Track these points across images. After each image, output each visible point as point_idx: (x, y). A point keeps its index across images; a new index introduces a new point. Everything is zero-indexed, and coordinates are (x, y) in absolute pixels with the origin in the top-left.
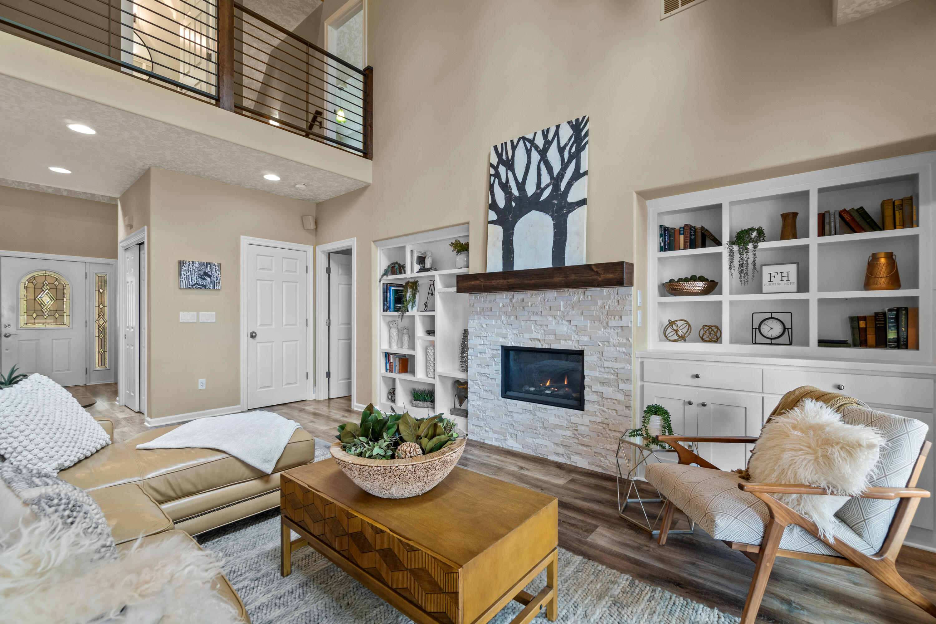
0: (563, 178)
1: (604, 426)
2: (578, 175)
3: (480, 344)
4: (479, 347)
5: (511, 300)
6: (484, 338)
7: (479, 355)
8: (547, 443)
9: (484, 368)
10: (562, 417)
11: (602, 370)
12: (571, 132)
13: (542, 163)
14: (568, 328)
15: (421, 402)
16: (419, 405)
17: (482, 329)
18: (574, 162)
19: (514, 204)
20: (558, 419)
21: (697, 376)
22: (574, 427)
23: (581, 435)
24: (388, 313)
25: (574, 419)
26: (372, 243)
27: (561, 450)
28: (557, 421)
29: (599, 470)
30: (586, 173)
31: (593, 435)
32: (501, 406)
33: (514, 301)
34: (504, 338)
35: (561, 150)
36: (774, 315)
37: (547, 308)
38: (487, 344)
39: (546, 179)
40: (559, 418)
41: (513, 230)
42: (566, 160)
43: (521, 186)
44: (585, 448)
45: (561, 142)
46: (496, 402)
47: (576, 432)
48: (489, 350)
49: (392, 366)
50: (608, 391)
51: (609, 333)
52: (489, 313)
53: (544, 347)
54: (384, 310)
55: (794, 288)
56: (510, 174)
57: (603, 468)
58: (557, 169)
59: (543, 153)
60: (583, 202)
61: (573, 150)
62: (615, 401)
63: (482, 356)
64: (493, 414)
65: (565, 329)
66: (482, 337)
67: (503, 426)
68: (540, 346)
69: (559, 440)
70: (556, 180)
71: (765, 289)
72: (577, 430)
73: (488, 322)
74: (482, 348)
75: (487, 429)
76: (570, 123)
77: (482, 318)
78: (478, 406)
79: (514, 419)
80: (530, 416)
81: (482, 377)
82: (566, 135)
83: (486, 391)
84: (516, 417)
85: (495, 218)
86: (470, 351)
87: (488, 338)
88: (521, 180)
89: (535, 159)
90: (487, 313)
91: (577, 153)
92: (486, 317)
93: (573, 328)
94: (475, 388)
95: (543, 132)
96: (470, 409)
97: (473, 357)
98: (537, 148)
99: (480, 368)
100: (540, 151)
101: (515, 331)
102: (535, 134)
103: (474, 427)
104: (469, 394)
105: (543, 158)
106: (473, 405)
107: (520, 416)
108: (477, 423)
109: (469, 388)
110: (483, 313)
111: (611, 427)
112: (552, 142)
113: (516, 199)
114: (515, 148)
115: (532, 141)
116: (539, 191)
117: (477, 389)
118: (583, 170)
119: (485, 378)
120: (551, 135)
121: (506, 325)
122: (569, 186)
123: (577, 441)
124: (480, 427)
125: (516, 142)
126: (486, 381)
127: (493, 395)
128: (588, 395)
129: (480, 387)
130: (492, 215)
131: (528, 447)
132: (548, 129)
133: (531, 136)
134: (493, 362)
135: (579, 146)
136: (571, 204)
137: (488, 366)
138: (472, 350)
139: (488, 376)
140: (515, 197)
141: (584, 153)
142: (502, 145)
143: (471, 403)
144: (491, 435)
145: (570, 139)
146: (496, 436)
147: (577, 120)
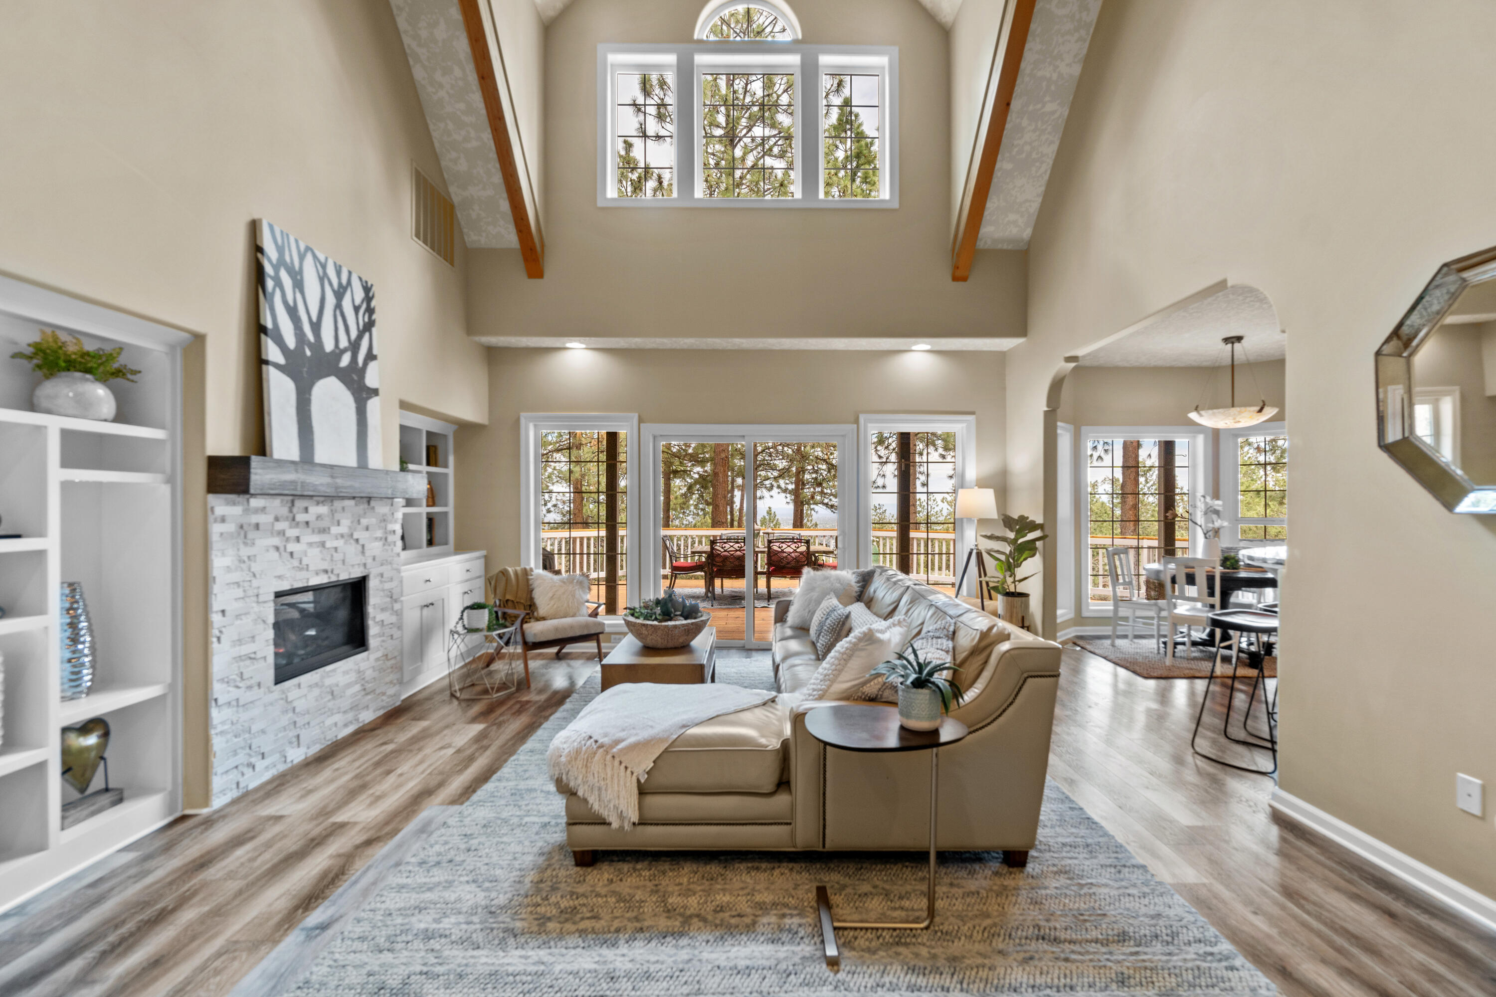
0: (359, 349)
1: (383, 658)
2: (371, 356)
3: (236, 599)
4: (235, 605)
5: (290, 511)
6: (246, 585)
7: (236, 622)
8: (336, 718)
9: (246, 643)
10: (351, 670)
12: (363, 295)
13: (338, 311)
14: (355, 549)
17: (242, 566)
18: (367, 335)
19: (308, 353)
20: (346, 676)
21: (428, 581)
22: (361, 675)
23: (367, 682)
25: (362, 667)
27: (350, 717)
28: (347, 679)
30: (376, 358)
31: (376, 674)
32: (276, 700)
33: (294, 511)
34: (280, 577)
35: (357, 309)
37: (335, 522)
38: (251, 594)
39: (343, 341)
41: (311, 394)
42: (361, 328)
43: (316, 327)
44: (370, 697)
45: (354, 297)
46: (268, 698)
47: (363, 682)
48: (253, 605)
50: (387, 617)
52: (256, 534)
53: (329, 580)
56: (299, 296)
58: (354, 334)
59: (339, 295)
60: (377, 393)
61: (366, 320)
63: (240, 622)
64: (263, 725)
65: (353, 551)
66: (242, 584)
67: (279, 735)
68: (324, 580)
69: (347, 705)
70: (355, 347)
72: (364, 678)
73: (252, 551)
74: (241, 604)
75: (253, 760)
76: (360, 279)
77: (242, 546)
78: (234, 727)
79: (297, 710)
80: (316, 692)
81: (242, 664)
82: (359, 295)
83: (250, 687)
84: (300, 705)
85: (281, 360)
86: (216, 618)
87: (255, 583)
88: (314, 319)
89: (331, 300)
90: (251, 535)
91: (369, 326)
92: (249, 541)
93: (360, 548)
94: (229, 692)
95: (335, 263)
96: (218, 743)
97: (223, 630)
98: (331, 284)
99: (237, 648)
100: (333, 290)
101: (296, 563)
102: (326, 259)
103: (224, 776)
104: (214, 713)
105: (338, 306)
106: (222, 733)
107: (303, 700)
108: (232, 762)
109: (216, 700)
110: (242, 533)
111: (389, 657)
112: (345, 289)
113: (311, 346)
114: (302, 258)
115: (324, 267)
116: (337, 351)
117: (234, 693)
118: (375, 352)
119: (248, 662)
120: (344, 281)
121: (283, 553)
122: (365, 364)
123: (363, 693)
124: (236, 767)
125: (302, 248)
126: (249, 669)
127: (262, 690)
128: (373, 630)
129: (238, 687)
130: (272, 352)
131: (314, 743)
132: (340, 267)
133: (322, 259)
134: (261, 626)
135: (370, 317)
136: (369, 388)
137: (253, 637)
138: (220, 614)
139: (252, 658)
140: (309, 341)
141: (374, 330)
142: (282, 232)
143: (220, 728)
144: (260, 765)
145: (362, 302)
146: (267, 762)
147: (366, 282)
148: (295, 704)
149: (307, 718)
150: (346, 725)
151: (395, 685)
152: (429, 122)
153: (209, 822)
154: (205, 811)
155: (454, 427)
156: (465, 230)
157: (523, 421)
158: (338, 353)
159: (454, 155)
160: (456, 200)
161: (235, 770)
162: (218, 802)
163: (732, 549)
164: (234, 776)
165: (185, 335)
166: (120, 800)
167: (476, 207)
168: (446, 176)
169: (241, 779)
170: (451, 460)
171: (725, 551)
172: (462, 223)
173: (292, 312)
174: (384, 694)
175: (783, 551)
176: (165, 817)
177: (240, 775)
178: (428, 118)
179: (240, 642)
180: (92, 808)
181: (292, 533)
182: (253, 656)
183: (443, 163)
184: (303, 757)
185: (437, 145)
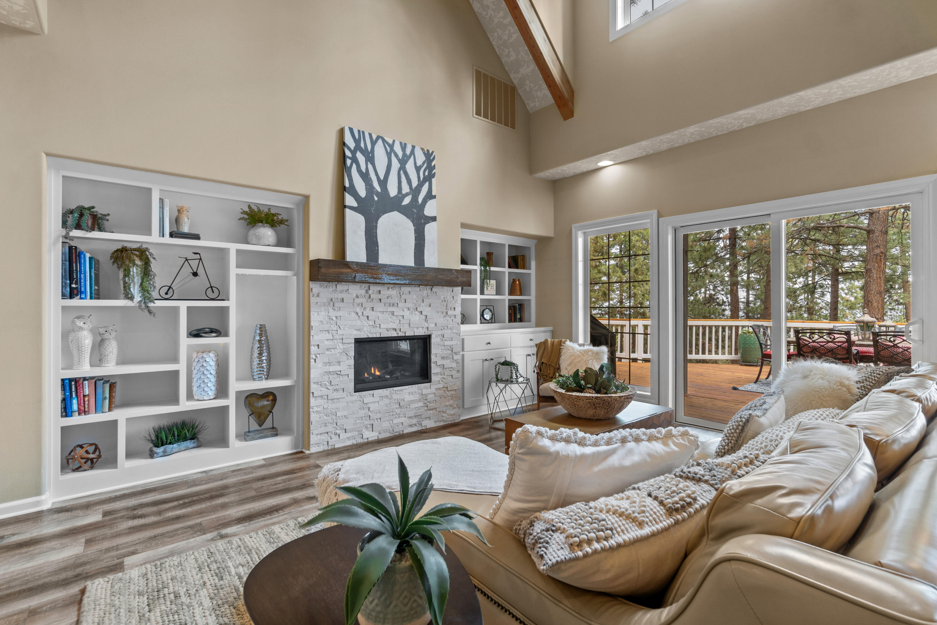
0: (419, 193)
1: (444, 389)
2: (430, 196)
3: (327, 340)
4: (327, 343)
5: (367, 292)
6: (333, 332)
7: (327, 352)
8: (402, 420)
9: (334, 365)
10: (415, 392)
11: (443, 348)
12: (424, 159)
13: (402, 172)
14: (419, 317)
15: (175, 445)
16: (174, 451)
17: (331, 322)
18: (427, 184)
19: (376, 199)
20: (411, 396)
21: (489, 343)
22: (424, 397)
23: (429, 402)
24: (76, 302)
25: (425, 392)
26: (44, 156)
27: (414, 421)
28: (412, 398)
29: (442, 424)
30: (434, 197)
31: (438, 399)
32: (355, 401)
33: (370, 292)
34: (359, 330)
35: (418, 169)
36: (488, 307)
37: (403, 300)
38: (338, 338)
39: (406, 189)
40: (412, 394)
41: (377, 223)
42: (421, 179)
43: (383, 183)
44: (431, 412)
45: (417, 161)
46: (350, 398)
47: (426, 402)
48: (340, 344)
49: (88, 401)
50: (447, 363)
51: (448, 320)
52: (341, 305)
53: (399, 335)
54: (64, 296)
55: (494, 293)
56: (370, 166)
57: (444, 421)
58: (415, 183)
59: (403, 162)
60: (434, 219)
61: (427, 174)
62: (451, 369)
63: (329, 352)
64: (346, 413)
65: (418, 318)
66: (331, 331)
67: (358, 421)
68: (396, 335)
69: (412, 414)
70: (415, 192)
71: (485, 293)
72: (426, 399)
73: (339, 314)
74: (331, 343)
75: (338, 432)
76: (423, 149)
77: (331, 310)
78: (325, 411)
79: (371, 409)
80: (386, 401)
81: (331, 376)
82: (421, 158)
83: (337, 390)
84: (373, 407)
85: (355, 204)
86: (313, 349)
87: (340, 332)
88: (382, 178)
89: (396, 165)
90: (337, 305)
91: (429, 178)
92: (336, 308)
93: (424, 317)
94: (321, 390)
95: (401, 143)
96: (314, 417)
97: (318, 356)
98: (396, 155)
99: (328, 367)
100: (399, 160)
101: (371, 323)
102: (394, 141)
103: (319, 436)
104: (312, 400)
105: (403, 168)
106: (317, 412)
107: (377, 404)
108: (323, 430)
109: (313, 393)
110: (332, 304)
111: (449, 389)
112: (409, 157)
113: (378, 194)
114: (373, 143)
115: (392, 146)
116: (400, 196)
117: (324, 391)
118: (434, 193)
119: (335, 376)
120: (408, 151)
121: (361, 316)
122: (425, 201)
123: (426, 408)
124: (327, 433)
125: (374, 137)
126: (336, 380)
127: (345, 393)
128: (434, 369)
129: (328, 389)
130: (350, 200)
131: (385, 431)
132: (405, 144)
133: (390, 142)
134: (345, 357)
135: (430, 172)
136: (427, 217)
137: (339, 362)
138: (316, 347)
139: (338, 374)
140: (377, 191)
141: (434, 180)
142: (359, 131)
143: (316, 409)
144: (343, 435)
145: (424, 163)
146: (349, 435)
147: (428, 151)
148: (370, 405)
149: (379, 416)
150: (411, 426)
151: (454, 408)
152: (489, 36)
153: (308, 457)
154: (307, 452)
155: (535, 242)
156: (526, 102)
157: (574, 230)
158: (401, 196)
159: (506, 51)
160: (516, 82)
161: (326, 434)
162: (314, 449)
163: (821, 340)
164: (325, 437)
165: (300, 198)
166: (276, 435)
167: (527, 82)
168: (507, 68)
169: (330, 441)
170: (533, 264)
171: (814, 342)
172: (523, 97)
173: (365, 176)
174: (443, 412)
175: (895, 346)
176: (292, 449)
177: (329, 438)
178: (488, 34)
179: (329, 363)
180: (261, 435)
181: (369, 305)
182: (339, 373)
183: (503, 60)
184: (376, 438)
185: (497, 49)
